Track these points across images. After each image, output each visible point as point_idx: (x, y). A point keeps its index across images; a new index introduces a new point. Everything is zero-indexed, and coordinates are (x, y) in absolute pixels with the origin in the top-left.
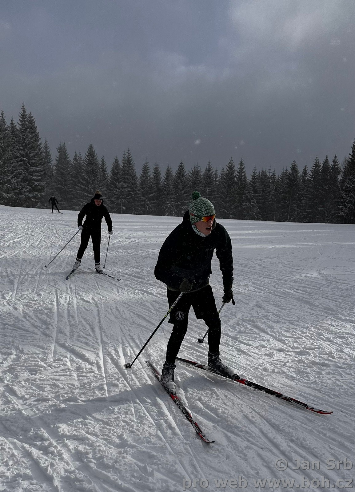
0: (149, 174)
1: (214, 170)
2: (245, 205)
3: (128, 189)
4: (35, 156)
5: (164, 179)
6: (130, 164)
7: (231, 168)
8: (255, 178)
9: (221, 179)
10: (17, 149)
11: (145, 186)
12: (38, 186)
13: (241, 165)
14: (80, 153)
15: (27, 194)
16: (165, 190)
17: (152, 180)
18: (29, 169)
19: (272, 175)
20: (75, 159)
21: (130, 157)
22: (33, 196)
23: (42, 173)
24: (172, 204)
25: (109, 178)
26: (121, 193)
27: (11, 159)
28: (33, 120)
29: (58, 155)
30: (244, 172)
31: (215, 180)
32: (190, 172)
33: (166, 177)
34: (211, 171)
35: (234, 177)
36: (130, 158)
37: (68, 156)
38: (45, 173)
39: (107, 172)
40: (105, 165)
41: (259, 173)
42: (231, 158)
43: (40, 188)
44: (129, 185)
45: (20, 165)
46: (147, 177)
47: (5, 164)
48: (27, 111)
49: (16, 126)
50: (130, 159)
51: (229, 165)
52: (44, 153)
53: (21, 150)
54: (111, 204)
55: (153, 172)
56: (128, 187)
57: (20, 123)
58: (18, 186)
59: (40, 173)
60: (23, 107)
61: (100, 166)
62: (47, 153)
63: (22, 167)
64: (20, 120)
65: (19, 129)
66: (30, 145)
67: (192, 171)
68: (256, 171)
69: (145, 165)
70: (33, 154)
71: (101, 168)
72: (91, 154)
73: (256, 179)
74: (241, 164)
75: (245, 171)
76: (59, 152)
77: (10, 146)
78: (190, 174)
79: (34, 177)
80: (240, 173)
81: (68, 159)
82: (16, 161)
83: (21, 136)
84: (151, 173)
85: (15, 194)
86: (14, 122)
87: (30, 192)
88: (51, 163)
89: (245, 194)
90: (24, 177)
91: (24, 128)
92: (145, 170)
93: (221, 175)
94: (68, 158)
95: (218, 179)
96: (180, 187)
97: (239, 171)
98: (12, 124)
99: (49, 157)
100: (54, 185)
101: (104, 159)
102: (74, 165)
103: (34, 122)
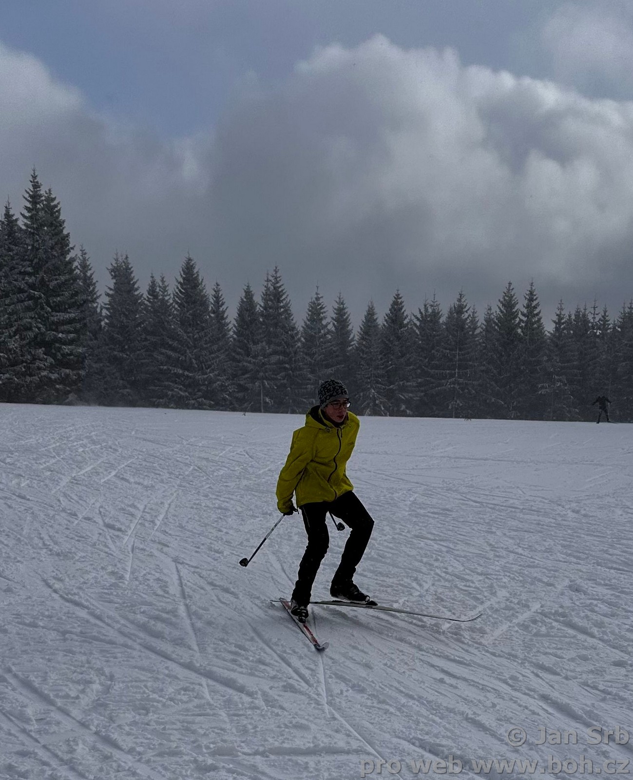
0: (324, 322)
1: (469, 313)
2: (543, 387)
3: (277, 357)
4: (60, 286)
5: (360, 331)
6: (279, 301)
8: (562, 326)
9: (487, 330)
10: (20, 273)
11: (314, 350)
12: (69, 355)
13: (531, 300)
14: (163, 278)
15: (44, 373)
16: (362, 358)
17: (330, 337)
18: (48, 318)
19: (600, 320)
20: (152, 291)
21: (278, 285)
22: (58, 379)
23: (78, 326)
24: (378, 388)
25: (231, 333)
26: (261, 367)
27: (7, 296)
28: (56, 206)
29: (111, 283)
30: (537, 314)
31: (471, 333)
32: (415, 316)
34: (465, 315)
35: (516, 325)
36: (280, 287)
37: (136, 286)
38: (85, 325)
39: (227, 321)
40: (223, 304)
41: (570, 316)
42: (510, 284)
43: (75, 359)
44: (279, 348)
45: (28, 309)
46: (319, 329)
48: (41, 187)
49: (17, 220)
50: (280, 290)
51: (505, 300)
52: (81, 279)
53: (30, 274)
54: (238, 392)
55: (332, 318)
56: (275, 353)
57: (27, 214)
58: (22, 356)
59: (73, 325)
60: (34, 177)
61: (210, 309)
62: (88, 282)
63: (32, 314)
64: (27, 208)
65: (24, 227)
66: (49, 264)
67: (421, 313)
68: (563, 313)
69: (313, 303)
70: (56, 283)
71: (214, 312)
72: (190, 279)
73: (564, 329)
74: (531, 297)
75: (540, 313)
76: (114, 277)
78: (416, 322)
79: (60, 335)
80: (528, 317)
81: (136, 293)
82: (18, 299)
83: (28, 241)
84: (328, 319)
85: (17, 374)
86: (11, 213)
87: (51, 368)
88: (98, 300)
89: (541, 363)
90: (36, 337)
91: (35, 226)
92: (316, 311)
93: (485, 323)
94: (137, 289)
95: (478, 331)
96: (396, 350)
97: (525, 311)
98: (8, 215)
99: (91, 288)
100: (104, 353)
101: (219, 291)
102: (149, 306)
103: (57, 211)
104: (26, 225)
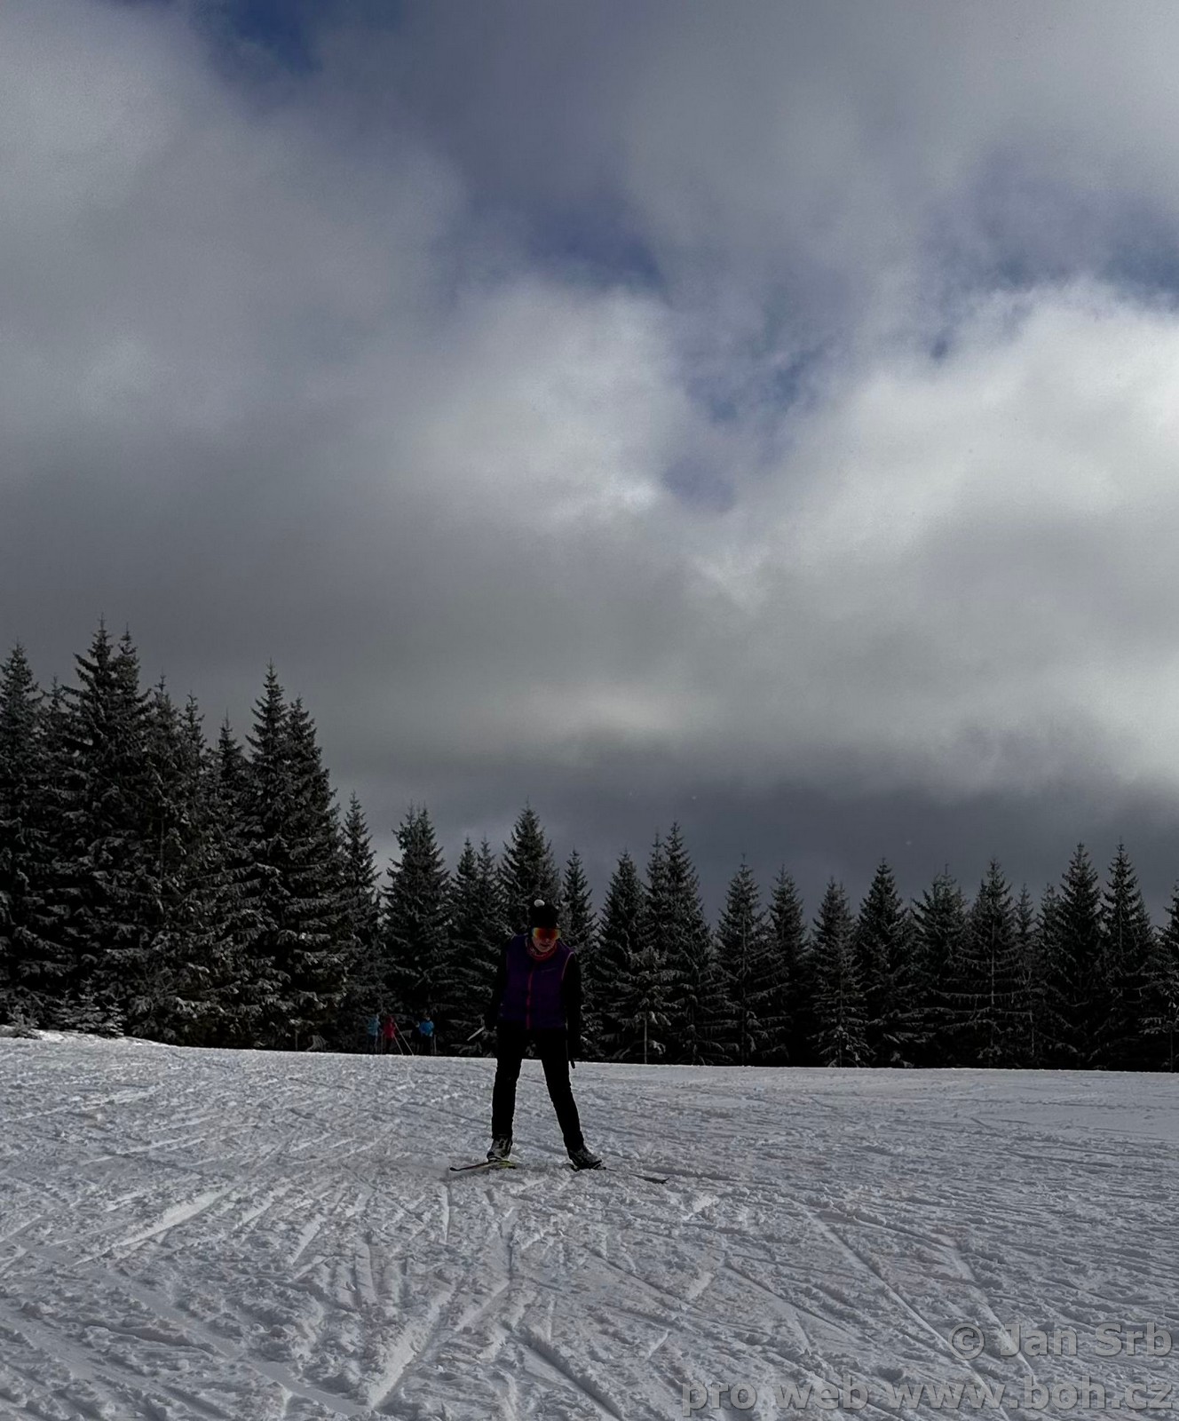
0: (755, 913)
1: (1015, 894)
3: (673, 973)
4: (308, 855)
5: (818, 929)
6: (680, 880)
7: (1081, 882)
9: (1046, 926)
10: (241, 834)
11: (738, 961)
12: (316, 966)
13: (1121, 873)
14: (485, 846)
16: (821, 972)
17: (766, 937)
18: (284, 907)
20: (466, 868)
21: (678, 853)
22: (294, 1009)
23: (334, 919)
24: (850, 1023)
25: (596, 933)
26: (645, 990)
27: (217, 870)
28: (307, 726)
29: (399, 855)
30: (1134, 898)
31: (1019, 931)
33: (822, 922)
34: (1004, 899)
35: (1097, 916)
36: (679, 857)
37: (438, 859)
38: (346, 918)
39: (590, 913)
40: (583, 885)
42: (1080, 846)
43: (326, 974)
44: (677, 957)
45: (251, 892)
46: (747, 923)
47: (192, 888)
48: (283, 694)
49: (240, 748)
50: (681, 860)
51: (1073, 873)
52: (347, 847)
53: (257, 836)
54: (604, 1033)
55: (771, 907)
56: (669, 965)
57: (257, 739)
58: (236, 969)
59: (326, 918)
61: (561, 888)
62: (359, 851)
63: (255, 900)
64: (258, 728)
65: (251, 760)
66: (290, 819)
67: (927, 898)
69: (738, 882)
70: (301, 849)
71: (567, 899)
72: (529, 845)
74: (1121, 869)
75: (1139, 894)
76: (404, 845)
77: (212, 821)
78: (918, 911)
79: (303, 936)
80: (1118, 903)
81: (437, 870)
82: (235, 876)
83: (257, 783)
84: (764, 908)
85: (225, 1000)
86: (231, 737)
87: (285, 992)
88: (374, 883)
89: (1146, 980)
90: (263, 935)
91: (270, 757)
92: (741, 900)
93: (1043, 914)
94: (439, 864)
95: (1030, 929)
96: (883, 958)
97: (1112, 893)
98: (225, 743)
99: (365, 863)
100: (379, 969)
101: (576, 865)
102: (458, 891)
103: (309, 735)
104: (255, 755)
